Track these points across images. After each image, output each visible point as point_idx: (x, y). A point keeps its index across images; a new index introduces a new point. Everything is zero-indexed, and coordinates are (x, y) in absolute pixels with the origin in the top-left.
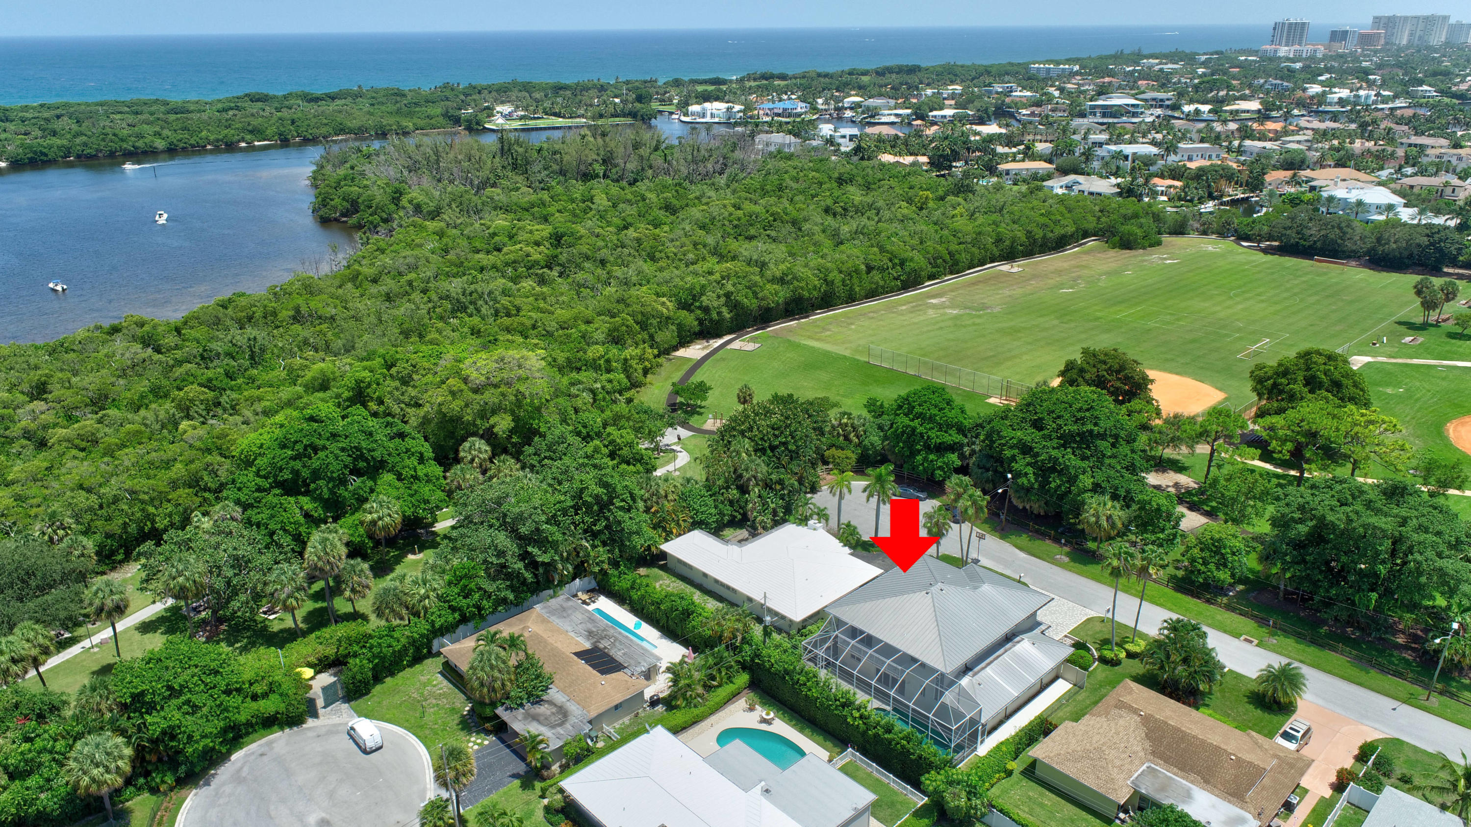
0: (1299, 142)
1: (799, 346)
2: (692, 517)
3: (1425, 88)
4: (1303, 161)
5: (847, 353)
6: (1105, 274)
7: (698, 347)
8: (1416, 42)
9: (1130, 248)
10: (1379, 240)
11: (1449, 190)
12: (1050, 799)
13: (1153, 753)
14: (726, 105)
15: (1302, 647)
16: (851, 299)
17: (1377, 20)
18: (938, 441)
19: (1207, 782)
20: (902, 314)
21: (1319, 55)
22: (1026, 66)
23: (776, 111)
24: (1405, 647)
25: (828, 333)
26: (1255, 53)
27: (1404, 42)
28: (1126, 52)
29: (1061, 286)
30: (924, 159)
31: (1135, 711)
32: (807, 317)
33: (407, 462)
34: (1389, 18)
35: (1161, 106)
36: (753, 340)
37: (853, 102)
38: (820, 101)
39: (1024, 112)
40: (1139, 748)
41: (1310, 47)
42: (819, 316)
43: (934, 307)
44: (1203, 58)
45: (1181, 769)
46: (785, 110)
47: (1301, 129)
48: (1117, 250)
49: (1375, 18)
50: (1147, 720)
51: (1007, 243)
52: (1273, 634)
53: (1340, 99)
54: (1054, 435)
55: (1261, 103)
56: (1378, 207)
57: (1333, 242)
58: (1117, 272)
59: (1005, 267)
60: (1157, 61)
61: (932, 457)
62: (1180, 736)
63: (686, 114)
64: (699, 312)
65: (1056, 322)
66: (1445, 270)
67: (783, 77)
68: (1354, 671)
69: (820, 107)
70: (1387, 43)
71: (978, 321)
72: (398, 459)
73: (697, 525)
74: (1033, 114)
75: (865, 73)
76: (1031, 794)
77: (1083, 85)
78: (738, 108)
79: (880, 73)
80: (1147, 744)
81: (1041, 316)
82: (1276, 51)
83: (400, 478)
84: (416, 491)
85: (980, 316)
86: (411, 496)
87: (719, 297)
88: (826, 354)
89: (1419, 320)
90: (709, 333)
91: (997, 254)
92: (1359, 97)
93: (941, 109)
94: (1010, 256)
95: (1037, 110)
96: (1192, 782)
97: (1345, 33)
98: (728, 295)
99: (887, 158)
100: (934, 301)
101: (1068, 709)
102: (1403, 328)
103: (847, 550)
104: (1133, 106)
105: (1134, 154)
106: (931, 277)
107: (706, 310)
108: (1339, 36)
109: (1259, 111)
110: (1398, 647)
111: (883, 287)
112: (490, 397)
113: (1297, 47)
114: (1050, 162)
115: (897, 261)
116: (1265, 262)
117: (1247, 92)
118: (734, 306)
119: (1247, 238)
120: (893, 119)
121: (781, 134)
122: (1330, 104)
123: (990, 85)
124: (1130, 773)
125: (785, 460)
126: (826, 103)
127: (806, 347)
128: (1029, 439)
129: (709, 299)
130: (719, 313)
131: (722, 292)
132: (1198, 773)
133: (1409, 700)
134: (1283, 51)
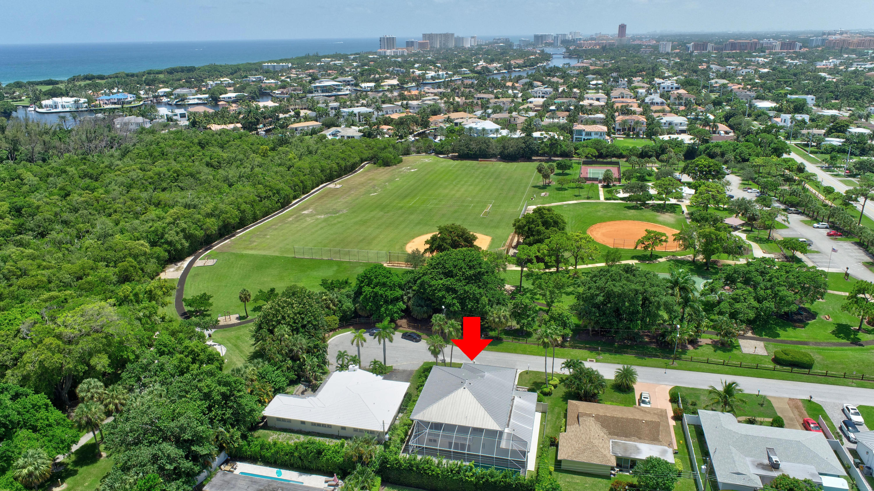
0: (430, 100)
1: (242, 256)
2: (273, 387)
3: (464, 69)
4: (440, 110)
5: (277, 254)
6: (387, 181)
7: (172, 270)
8: (443, 46)
9: (389, 166)
10: (504, 147)
11: (512, 119)
12: (577, 479)
13: (610, 434)
14: (74, 99)
15: (613, 356)
16: (255, 219)
17: (424, 35)
18: (392, 297)
19: (640, 438)
20: (291, 223)
21: (406, 54)
22: (260, 64)
23: (112, 101)
24: (651, 342)
25: (255, 244)
26: (375, 53)
27: (438, 46)
28: (311, 55)
29: (369, 192)
30: (239, 125)
31: (590, 415)
32: (234, 236)
33: (38, 415)
34: (429, 35)
35: (349, 85)
36: (209, 257)
37: (165, 92)
38: (142, 92)
39: (277, 92)
40: (603, 434)
41: (400, 50)
42: (241, 234)
43: (308, 215)
44: (352, 57)
45: (626, 437)
46: (119, 100)
47: (427, 93)
48: (382, 167)
49: (423, 35)
50: (598, 418)
51: (328, 171)
52: (599, 354)
53: (432, 76)
54: (462, 278)
55: (398, 80)
56: (491, 131)
57: (484, 150)
58: (390, 181)
59: (332, 186)
60: (330, 59)
61: (390, 307)
62: (617, 421)
63: (41, 107)
64: (166, 246)
65: (381, 213)
66: (533, 158)
67: (102, 78)
68: (640, 361)
69: (143, 96)
70: (431, 47)
71: (340, 220)
72: (28, 415)
73: (278, 391)
74: (282, 93)
75: (160, 72)
76: (567, 480)
77: (299, 75)
78: (82, 100)
79: (171, 72)
80: (605, 430)
81: (372, 211)
82: (385, 52)
83: (35, 429)
84: (53, 436)
85: (338, 217)
86: (50, 441)
87: (178, 233)
88: (265, 257)
89: (541, 184)
90: (174, 258)
91: (324, 178)
92: (438, 75)
93: (226, 93)
94: (330, 179)
95: (285, 91)
96: (634, 441)
97: (412, 42)
98: (183, 230)
99: (215, 127)
100: (305, 212)
101: (549, 426)
102: (536, 189)
103: (380, 377)
104: (336, 85)
105: (359, 113)
106: (295, 198)
107: (170, 243)
108: (410, 44)
109: (398, 85)
110: (647, 343)
111: (271, 209)
112: (85, 344)
113: (394, 50)
114: (317, 121)
115: (275, 191)
116: (457, 165)
117: (388, 75)
118: (188, 237)
119: (441, 153)
120: (196, 101)
121: (133, 116)
122: (428, 79)
123: (246, 77)
124: (608, 448)
125: (313, 331)
126: (146, 93)
127: (247, 256)
128: (449, 283)
129: (171, 235)
130: (181, 244)
131: (179, 230)
132: (634, 435)
133: (667, 367)
134: (388, 52)
